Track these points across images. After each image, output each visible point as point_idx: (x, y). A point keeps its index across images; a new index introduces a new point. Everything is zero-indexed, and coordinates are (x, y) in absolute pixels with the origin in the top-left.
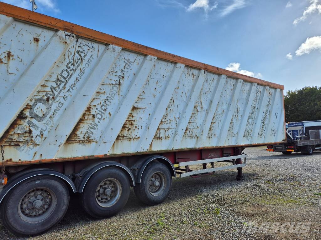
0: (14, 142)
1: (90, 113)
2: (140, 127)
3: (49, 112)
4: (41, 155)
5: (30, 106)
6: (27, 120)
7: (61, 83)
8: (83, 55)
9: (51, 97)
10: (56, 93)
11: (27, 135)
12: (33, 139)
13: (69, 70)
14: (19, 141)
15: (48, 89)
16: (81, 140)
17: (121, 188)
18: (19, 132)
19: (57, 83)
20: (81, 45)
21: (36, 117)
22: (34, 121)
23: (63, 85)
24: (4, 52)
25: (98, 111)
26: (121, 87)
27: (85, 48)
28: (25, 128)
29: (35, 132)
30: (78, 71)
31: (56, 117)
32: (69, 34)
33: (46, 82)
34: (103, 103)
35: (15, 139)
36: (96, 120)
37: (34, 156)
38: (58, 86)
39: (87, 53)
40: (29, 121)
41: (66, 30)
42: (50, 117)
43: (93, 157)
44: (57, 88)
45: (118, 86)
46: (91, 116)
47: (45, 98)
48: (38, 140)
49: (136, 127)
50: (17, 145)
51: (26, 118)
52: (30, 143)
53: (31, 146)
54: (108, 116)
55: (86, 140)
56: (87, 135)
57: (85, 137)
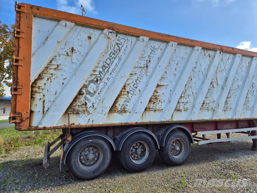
0: (76, 111)
1: (125, 90)
2: (163, 101)
3: (98, 89)
4: (93, 121)
5: (86, 85)
6: (84, 95)
7: (105, 68)
8: (120, 46)
9: (99, 79)
10: (102, 76)
11: (84, 106)
12: (88, 109)
13: (111, 58)
14: (79, 111)
15: (97, 73)
16: (119, 111)
17: (148, 149)
18: (79, 104)
19: (103, 69)
20: (120, 39)
21: (89, 93)
22: (88, 96)
23: (107, 69)
24: (70, 48)
25: (131, 89)
26: (148, 68)
27: (122, 41)
28: (83, 101)
29: (89, 105)
30: (117, 59)
31: (103, 93)
32: (111, 31)
33: (96, 68)
34: (134, 82)
35: (76, 109)
36: (130, 95)
37: (88, 122)
38: (104, 70)
39: (124, 44)
40: (85, 96)
41: (109, 28)
42: (99, 93)
43: (128, 124)
44: (103, 72)
45: (145, 68)
46: (126, 92)
47: (95, 79)
48: (91, 110)
49: (160, 101)
50: (78, 113)
51: (83, 94)
52: (85, 112)
53: (86, 115)
54: (138, 92)
55: (123, 111)
56: (123, 107)
57: (122, 108)
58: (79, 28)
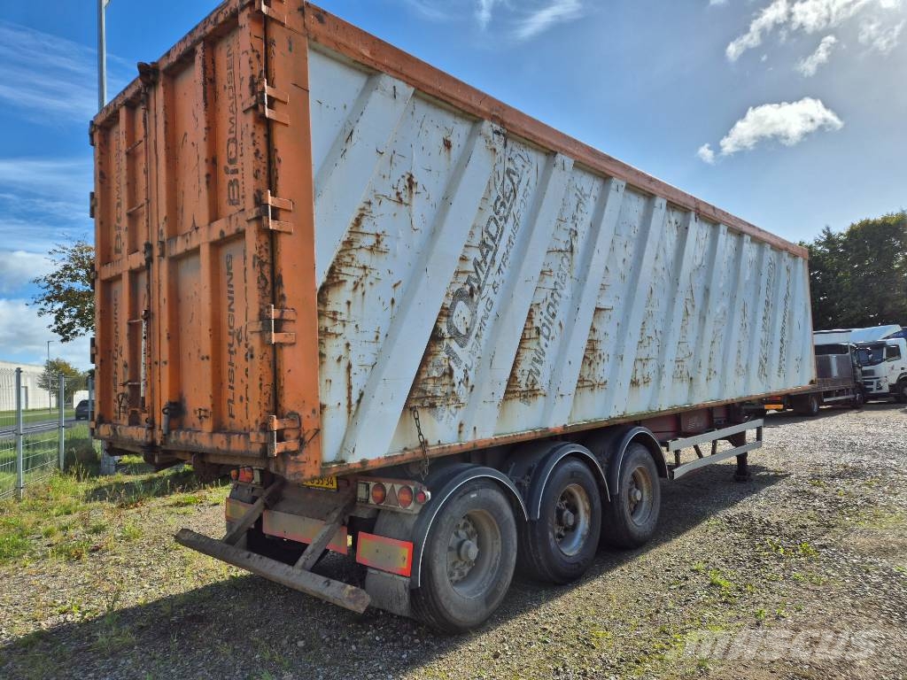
0: (428, 397)
1: (532, 323)
2: (606, 358)
3: (475, 323)
4: (475, 428)
5: (447, 309)
6: (445, 342)
7: (488, 252)
8: (515, 179)
9: (476, 285)
10: (482, 277)
11: (446, 380)
12: (455, 389)
13: (497, 217)
14: (436, 396)
15: (470, 267)
16: (523, 391)
18: (435, 374)
19: (481, 252)
20: (513, 156)
21: (456, 335)
22: (454, 346)
23: (491, 253)
24: (403, 177)
25: (544, 321)
26: (574, 255)
27: (519, 162)
28: (443, 363)
29: (458, 374)
30: (511, 220)
31: (485, 334)
32: (498, 128)
33: (466, 249)
34: (550, 300)
35: (429, 392)
36: (543, 340)
37: (460, 432)
38: (485, 257)
39: (522, 174)
40: (448, 345)
41: (494, 118)
42: (477, 335)
43: (547, 433)
44: (483, 264)
45: (568, 254)
46: (535, 331)
47: (468, 288)
48: (462, 391)
49: (600, 356)
50: (433, 406)
51: (443, 338)
52: (451, 402)
53: (452, 408)
54: (558, 328)
55: (530, 390)
56: (531, 377)
57: (529, 383)
58: (422, 109)
